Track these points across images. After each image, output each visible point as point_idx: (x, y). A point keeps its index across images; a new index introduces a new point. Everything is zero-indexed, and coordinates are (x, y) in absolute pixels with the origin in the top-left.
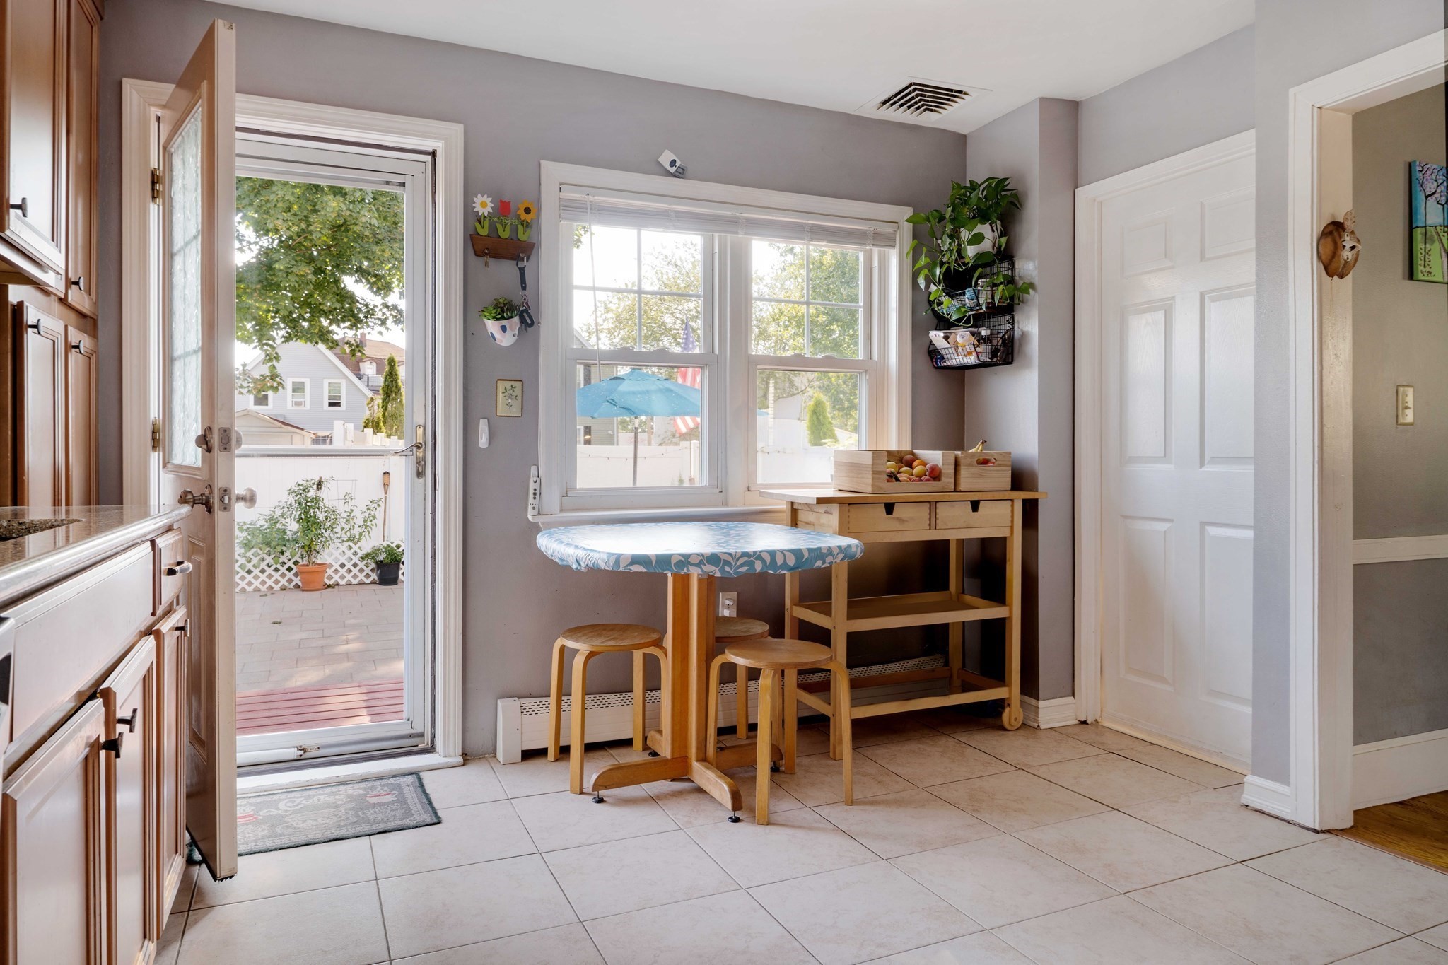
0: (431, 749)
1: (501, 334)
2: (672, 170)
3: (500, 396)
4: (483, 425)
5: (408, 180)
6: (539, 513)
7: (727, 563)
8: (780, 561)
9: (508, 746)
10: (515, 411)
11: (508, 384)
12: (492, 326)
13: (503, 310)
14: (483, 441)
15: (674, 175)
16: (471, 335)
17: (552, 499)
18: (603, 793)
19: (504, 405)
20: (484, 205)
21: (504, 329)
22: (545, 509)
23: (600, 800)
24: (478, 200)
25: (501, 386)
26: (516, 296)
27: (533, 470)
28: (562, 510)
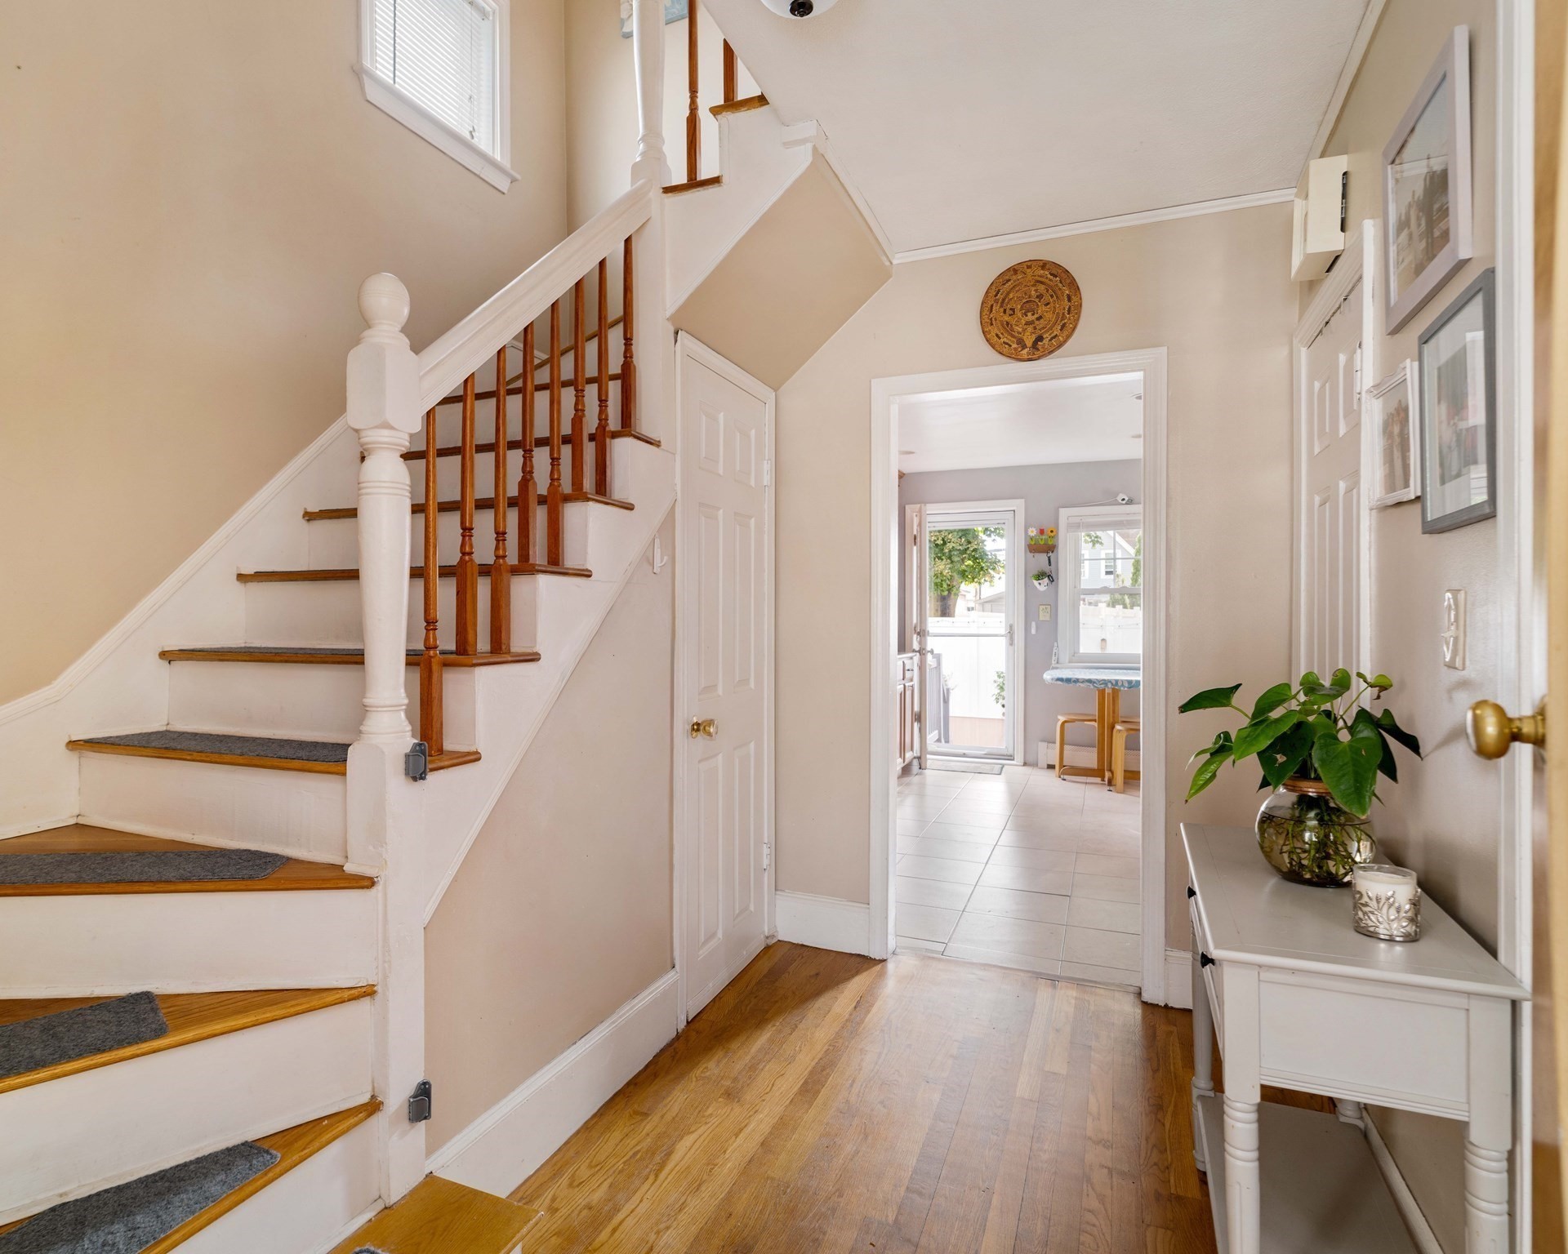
0: (1013, 760)
1: (1042, 586)
2: (1124, 502)
3: (1041, 612)
4: (1034, 624)
5: (1006, 521)
6: (1057, 663)
7: (1094, 682)
8: (1120, 684)
9: (1043, 763)
10: (1048, 618)
11: (1044, 607)
12: (1036, 583)
13: (1040, 576)
14: (1033, 631)
15: (1126, 504)
16: (1027, 586)
17: (1065, 657)
18: (1066, 777)
19: (1044, 616)
20: (1033, 532)
21: (1040, 584)
22: (1060, 661)
23: (1064, 780)
24: (1030, 530)
25: (1041, 607)
26: (1047, 569)
27: (1056, 644)
28: (1070, 662)
